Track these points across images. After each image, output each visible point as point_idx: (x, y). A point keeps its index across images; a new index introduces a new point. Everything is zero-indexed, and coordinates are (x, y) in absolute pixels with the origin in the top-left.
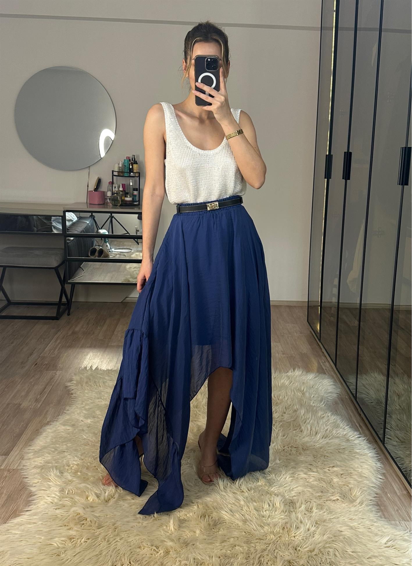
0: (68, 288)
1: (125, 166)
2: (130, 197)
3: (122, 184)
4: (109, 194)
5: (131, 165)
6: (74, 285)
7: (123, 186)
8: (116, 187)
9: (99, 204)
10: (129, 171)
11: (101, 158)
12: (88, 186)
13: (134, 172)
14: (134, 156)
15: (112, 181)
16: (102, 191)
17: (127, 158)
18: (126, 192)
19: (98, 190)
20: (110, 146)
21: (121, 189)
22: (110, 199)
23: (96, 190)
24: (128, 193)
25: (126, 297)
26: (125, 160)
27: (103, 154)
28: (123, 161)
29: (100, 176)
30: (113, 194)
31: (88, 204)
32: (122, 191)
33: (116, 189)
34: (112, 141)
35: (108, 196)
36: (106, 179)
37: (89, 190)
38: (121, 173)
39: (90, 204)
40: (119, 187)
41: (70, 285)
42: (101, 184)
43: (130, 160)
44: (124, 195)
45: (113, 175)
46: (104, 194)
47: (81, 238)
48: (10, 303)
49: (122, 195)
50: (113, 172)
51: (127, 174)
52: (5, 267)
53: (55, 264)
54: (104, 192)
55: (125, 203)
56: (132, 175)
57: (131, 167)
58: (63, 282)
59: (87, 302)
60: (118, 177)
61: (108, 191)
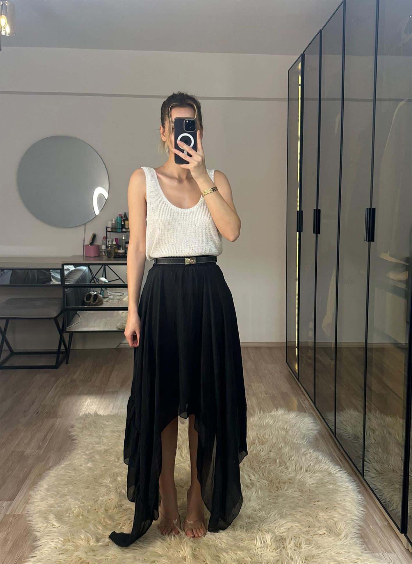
0: (66, 336)
1: (118, 222)
2: (122, 250)
3: (115, 239)
4: (103, 247)
5: (123, 221)
6: (72, 334)
7: (116, 240)
8: (110, 241)
9: (94, 257)
10: (122, 227)
11: (96, 216)
12: (84, 241)
13: (126, 228)
14: (126, 213)
15: (105, 236)
16: (97, 245)
17: (119, 216)
18: (119, 245)
19: (94, 244)
20: (105, 204)
21: (114, 243)
22: (104, 252)
23: (91, 244)
24: (120, 246)
25: (121, 343)
26: (117, 217)
27: (97, 212)
28: (116, 218)
29: (94, 232)
30: (107, 247)
31: (85, 258)
32: (115, 245)
33: (110, 243)
34: (105, 201)
35: (103, 250)
36: (101, 235)
37: (85, 244)
38: (114, 229)
39: (87, 257)
40: (112, 241)
41: (69, 334)
42: (96, 240)
43: (122, 217)
44: (117, 248)
45: (107, 231)
46: (99, 247)
47: (78, 289)
48: (13, 353)
49: (115, 248)
50: (107, 228)
51: (120, 230)
52: (8, 319)
53: (54, 314)
54: (99, 246)
55: (118, 256)
56: (124, 231)
57: (123, 223)
58: (62, 331)
59: (83, 349)
60: (111, 233)
61: (102, 245)
